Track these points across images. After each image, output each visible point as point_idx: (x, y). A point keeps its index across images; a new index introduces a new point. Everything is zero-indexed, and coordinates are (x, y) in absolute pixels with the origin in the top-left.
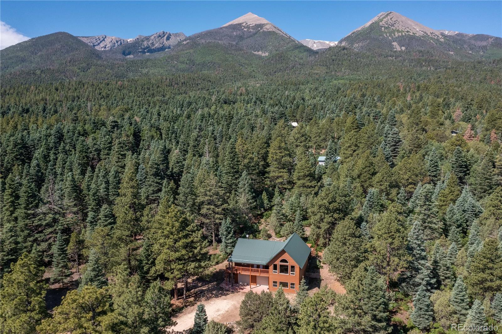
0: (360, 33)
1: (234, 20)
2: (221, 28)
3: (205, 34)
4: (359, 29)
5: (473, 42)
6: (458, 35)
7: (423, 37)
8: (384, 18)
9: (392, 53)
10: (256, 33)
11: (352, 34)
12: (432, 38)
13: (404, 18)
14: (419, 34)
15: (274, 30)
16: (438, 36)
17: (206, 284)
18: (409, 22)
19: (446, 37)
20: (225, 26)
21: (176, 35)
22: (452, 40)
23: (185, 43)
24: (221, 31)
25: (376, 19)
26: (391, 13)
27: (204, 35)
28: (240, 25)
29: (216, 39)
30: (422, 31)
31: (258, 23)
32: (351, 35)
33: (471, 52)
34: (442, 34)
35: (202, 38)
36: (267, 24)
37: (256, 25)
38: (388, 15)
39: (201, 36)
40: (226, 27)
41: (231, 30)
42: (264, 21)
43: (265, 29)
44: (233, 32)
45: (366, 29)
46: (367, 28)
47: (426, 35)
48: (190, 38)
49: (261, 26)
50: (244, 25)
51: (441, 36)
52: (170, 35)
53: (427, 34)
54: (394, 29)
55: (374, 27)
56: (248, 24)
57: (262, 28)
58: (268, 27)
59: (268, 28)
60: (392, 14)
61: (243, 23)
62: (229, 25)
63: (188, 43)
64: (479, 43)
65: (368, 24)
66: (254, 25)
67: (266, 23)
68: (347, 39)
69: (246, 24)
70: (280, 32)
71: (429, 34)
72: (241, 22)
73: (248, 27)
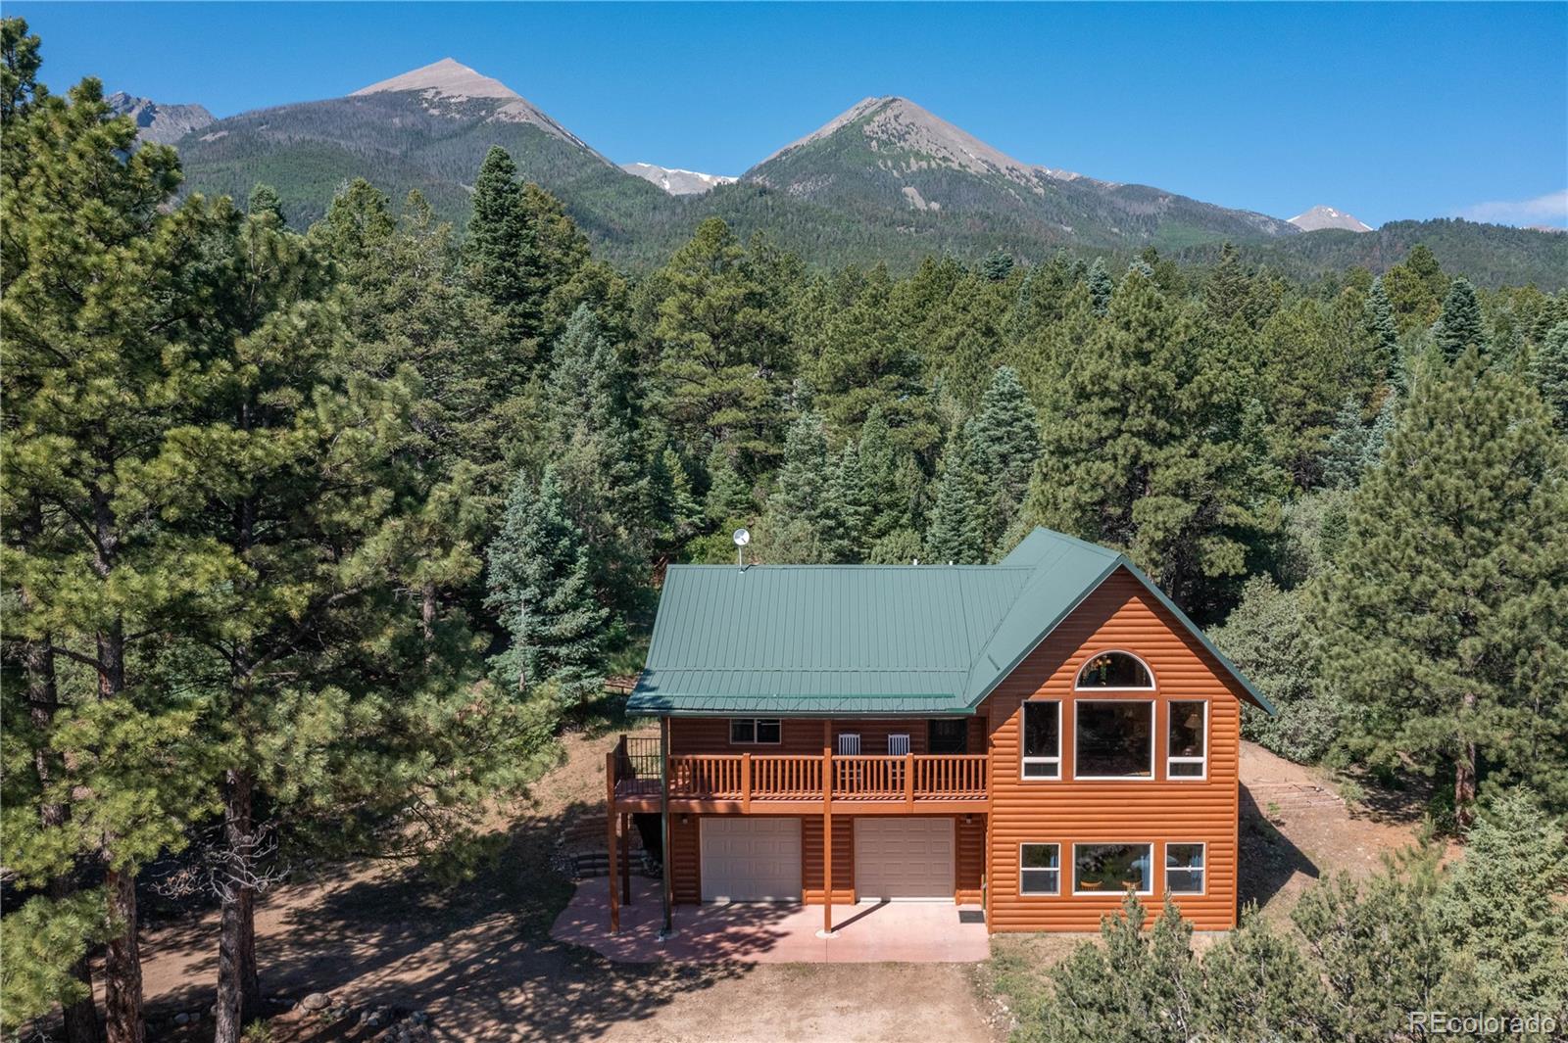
0: (808, 154)
1: (395, 80)
2: (347, 101)
3: (288, 114)
4: (804, 141)
5: (1120, 202)
6: (1080, 181)
7: (987, 177)
8: (876, 113)
9: (906, 216)
10: (472, 127)
11: (782, 154)
12: (1011, 183)
13: (931, 119)
14: (977, 168)
15: (534, 120)
16: (1028, 180)
17: (423, 941)
18: (949, 132)
19: (1049, 182)
20: (359, 93)
21: (176, 112)
22: (1066, 193)
23: (209, 138)
24: (349, 109)
25: (850, 115)
26: (894, 100)
27: (284, 118)
28: (415, 94)
29: (329, 134)
30: (985, 162)
31: (479, 93)
32: (780, 156)
33: (1116, 230)
34: (1039, 175)
35: (274, 128)
36: (509, 100)
37: (470, 100)
38: (885, 106)
39: (271, 119)
40: (365, 99)
41: (383, 110)
42: (496, 89)
43: (502, 116)
44: (391, 117)
45: (822, 143)
46: (828, 142)
47: (994, 173)
48: (229, 124)
49: (489, 104)
50: (429, 95)
51: (1035, 180)
52: (152, 108)
53: (998, 171)
54: (907, 147)
55: (849, 138)
56: (445, 95)
57: (491, 113)
58: (512, 109)
59: (514, 111)
60: (897, 103)
61: (425, 90)
62: (377, 93)
63: (221, 139)
64: (1135, 205)
65: (830, 129)
66: (465, 99)
67: (504, 96)
68: (768, 168)
69: (438, 93)
70: (555, 131)
71: (1004, 171)
72: (417, 86)
73: (444, 104)
